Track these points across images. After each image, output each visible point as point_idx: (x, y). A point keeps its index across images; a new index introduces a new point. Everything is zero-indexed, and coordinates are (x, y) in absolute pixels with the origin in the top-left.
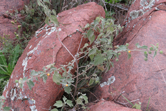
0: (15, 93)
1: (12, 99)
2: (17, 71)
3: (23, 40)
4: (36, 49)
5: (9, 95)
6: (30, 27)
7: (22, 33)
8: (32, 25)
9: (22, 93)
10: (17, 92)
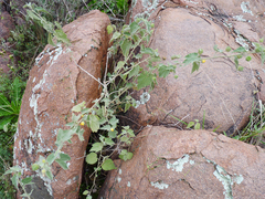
0: (31, 144)
1: (30, 152)
2: (25, 116)
3: (21, 71)
4: (43, 82)
5: (23, 146)
6: (24, 55)
7: (17, 63)
8: (26, 52)
9: (42, 145)
10: (34, 143)
